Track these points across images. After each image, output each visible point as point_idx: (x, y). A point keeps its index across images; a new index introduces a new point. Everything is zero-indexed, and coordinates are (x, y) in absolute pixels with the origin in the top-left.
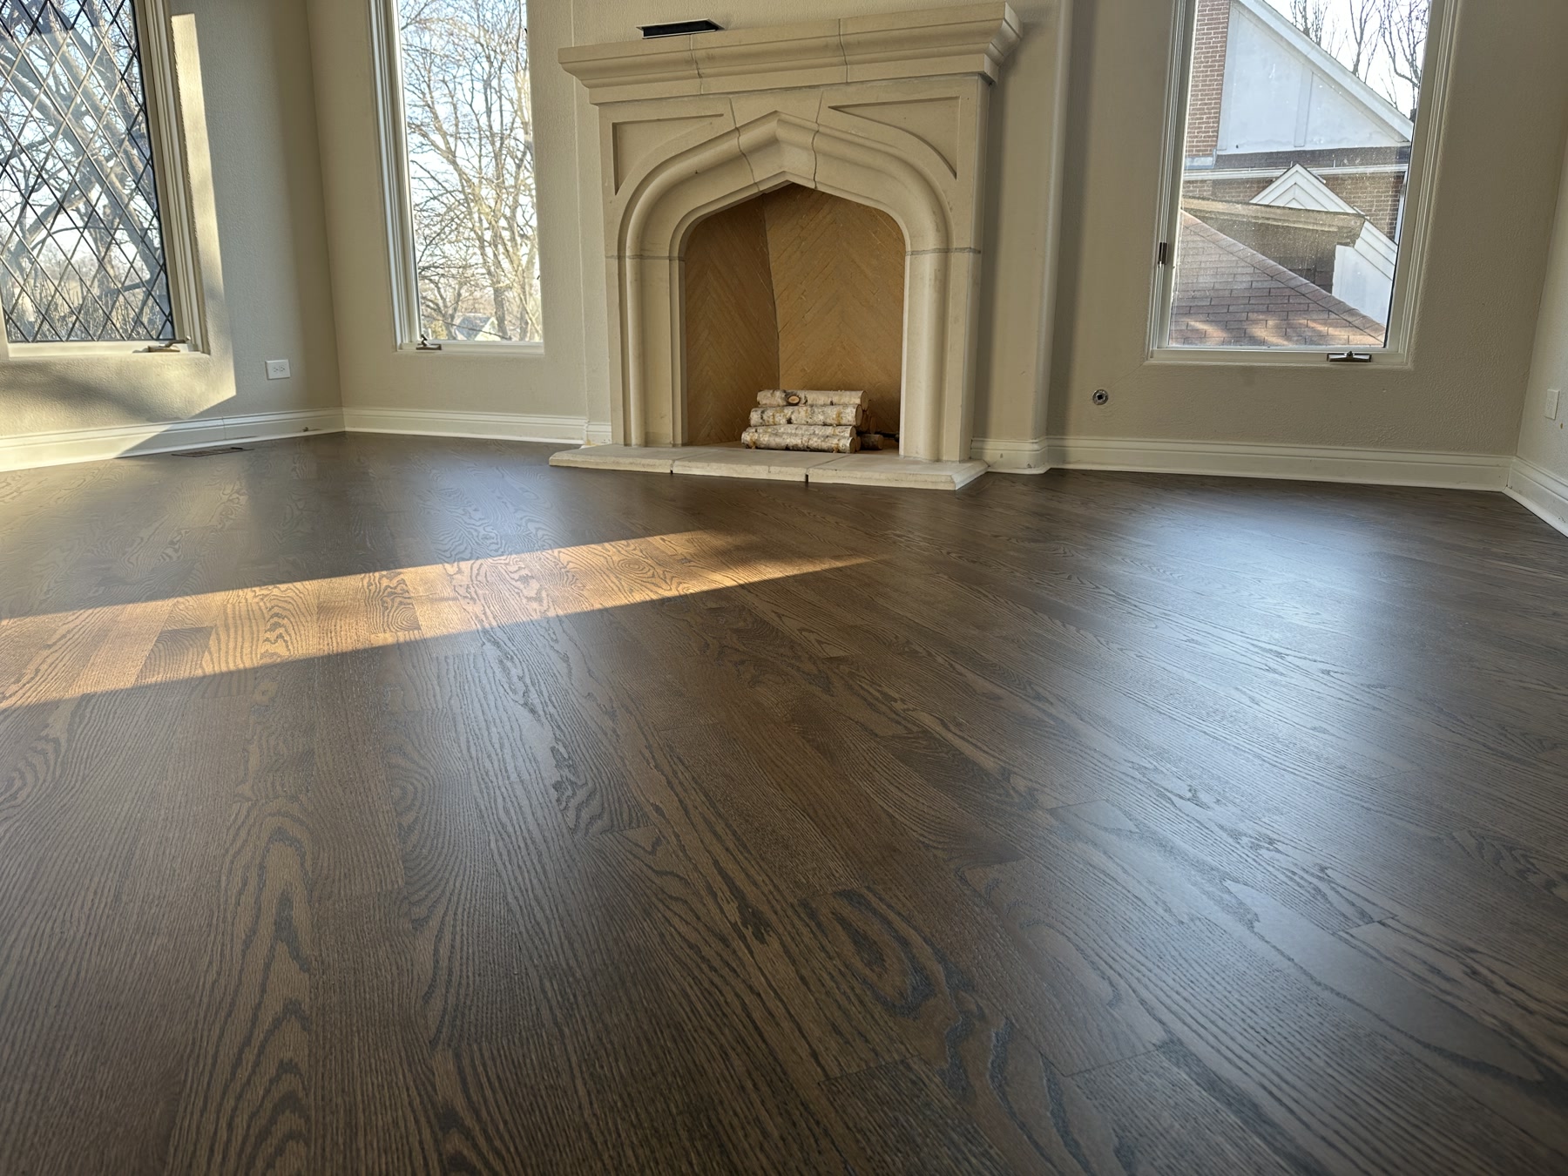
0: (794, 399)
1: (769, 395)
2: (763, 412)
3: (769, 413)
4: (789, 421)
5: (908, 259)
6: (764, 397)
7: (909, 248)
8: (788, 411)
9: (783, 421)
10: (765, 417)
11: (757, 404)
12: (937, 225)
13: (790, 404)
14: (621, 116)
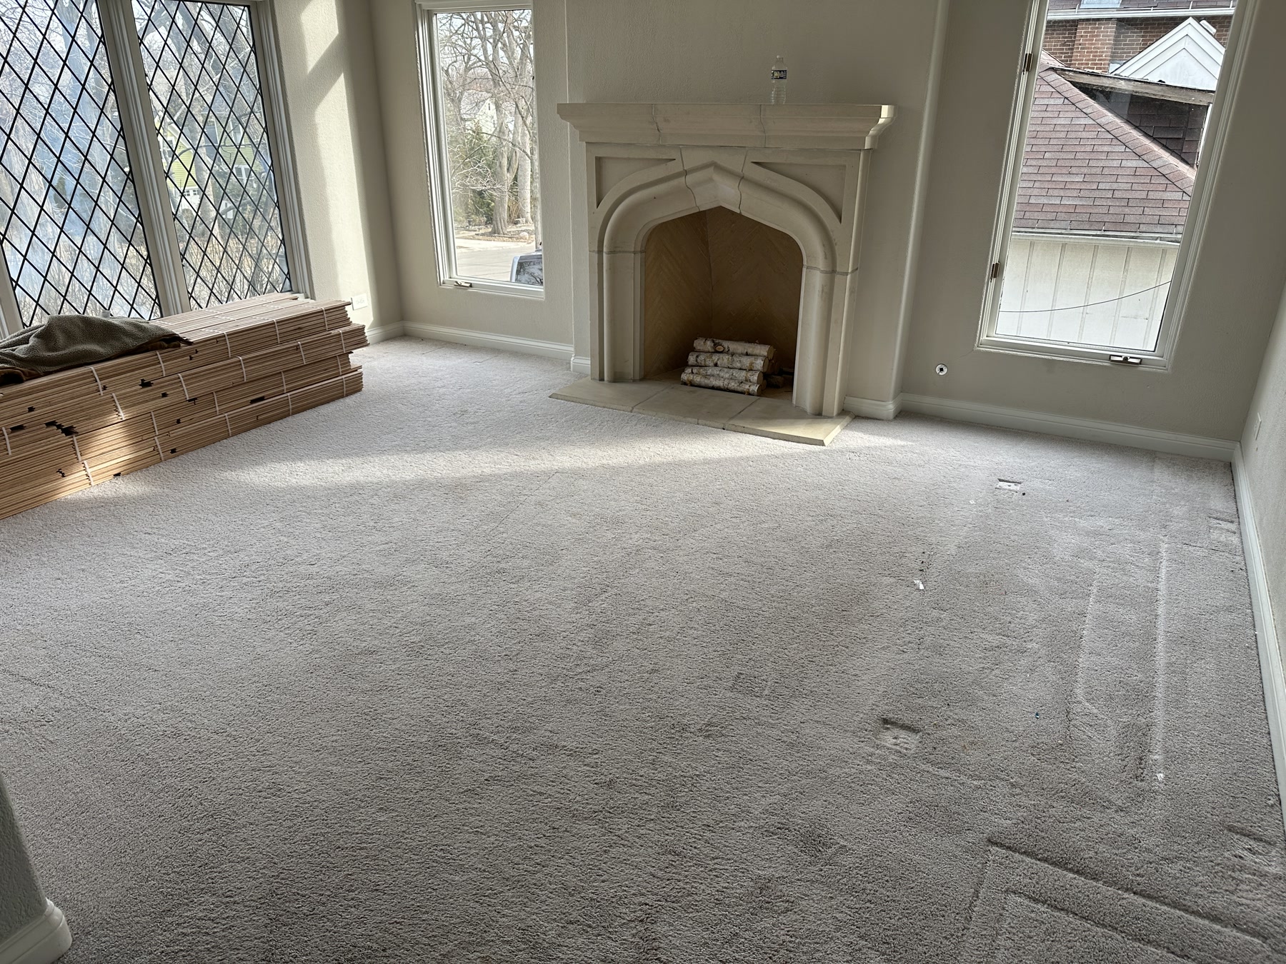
0: (720, 348)
1: (702, 343)
2: (697, 357)
3: (702, 357)
4: (716, 365)
5: (804, 270)
6: (699, 344)
7: (805, 263)
8: (715, 357)
9: (712, 364)
10: (699, 361)
11: (693, 350)
12: (825, 254)
13: (717, 352)
14: (601, 152)
